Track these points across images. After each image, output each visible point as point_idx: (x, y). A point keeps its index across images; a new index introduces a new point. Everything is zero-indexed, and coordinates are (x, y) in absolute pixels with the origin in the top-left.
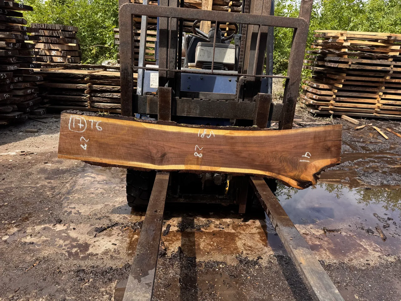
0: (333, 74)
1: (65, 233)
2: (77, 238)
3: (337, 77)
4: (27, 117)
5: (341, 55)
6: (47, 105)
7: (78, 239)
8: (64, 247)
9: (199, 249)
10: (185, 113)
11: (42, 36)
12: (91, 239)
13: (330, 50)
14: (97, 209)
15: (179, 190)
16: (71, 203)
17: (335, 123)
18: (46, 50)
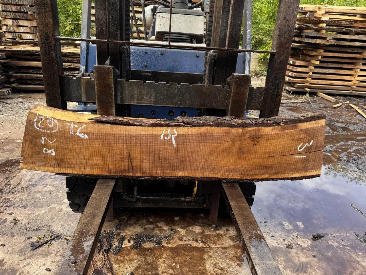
0: (309, 50)
2: (3, 260)
3: (314, 53)
5: (318, 30)
6: (14, 85)
7: (4, 262)
10: (136, 101)
11: (10, 12)
12: (20, 261)
13: (308, 25)
14: (39, 215)
15: (135, 193)
16: (10, 206)
17: (311, 101)
18: (14, 26)
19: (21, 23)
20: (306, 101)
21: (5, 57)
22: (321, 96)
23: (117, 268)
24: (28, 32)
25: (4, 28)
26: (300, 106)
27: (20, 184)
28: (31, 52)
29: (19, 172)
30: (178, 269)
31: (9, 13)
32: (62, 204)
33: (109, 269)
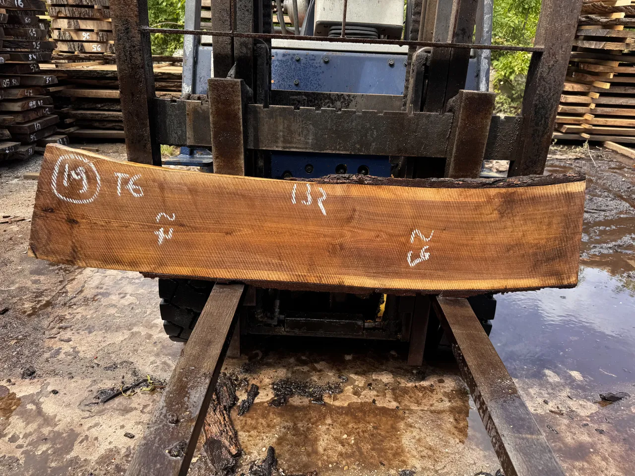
0: (590, 63)
1: (33, 402)
2: (55, 416)
3: (601, 68)
4: (31, 151)
5: (609, 26)
6: (72, 130)
7: (56, 420)
8: (20, 442)
9: (316, 452)
10: (281, 144)
11: (64, 6)
12: (83, 420)
13: (589, 15)
14: (113, 344)
15: (277, 310)
16: (66, 328)
17: (593, 156)
18: (71, 30)
19: (83, 25)
20: (583, 156)
21: (56, 81)
22: (611, 148)
23: (246, 438)
24: (95, 40)
25: (55, 35)
26: (571, 164)
27: (81, 291)
28: (98, 73)
29: (81, 273)
30: (352, 445)
31: (63, 8)
32: (152, 327)
33: (232, 439)
